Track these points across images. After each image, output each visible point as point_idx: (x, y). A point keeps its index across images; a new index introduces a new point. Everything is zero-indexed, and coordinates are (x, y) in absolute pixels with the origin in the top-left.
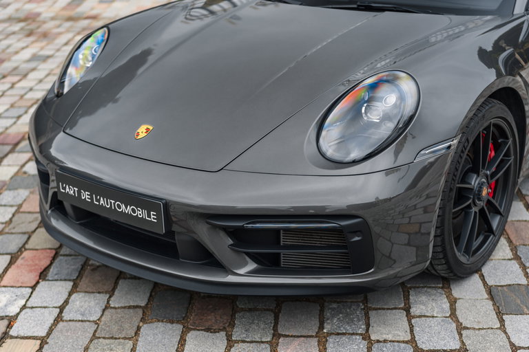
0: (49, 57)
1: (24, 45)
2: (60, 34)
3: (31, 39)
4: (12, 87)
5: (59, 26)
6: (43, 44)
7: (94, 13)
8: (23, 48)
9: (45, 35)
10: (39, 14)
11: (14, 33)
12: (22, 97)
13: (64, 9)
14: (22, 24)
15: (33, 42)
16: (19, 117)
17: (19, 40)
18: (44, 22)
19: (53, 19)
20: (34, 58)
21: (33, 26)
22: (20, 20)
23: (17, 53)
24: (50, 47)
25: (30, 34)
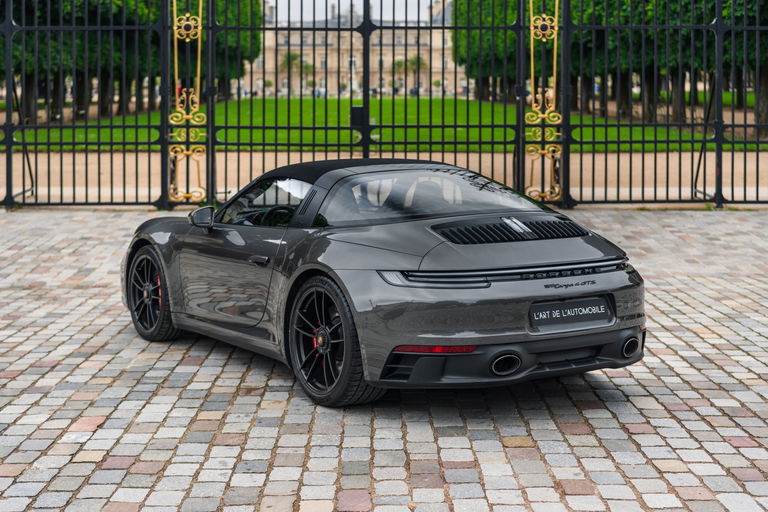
0: (64, 314)
1: (37, 306)
2: (72, 298)
3: (42, 302)
4: (35, 333)
5: (68, 293)
6: (56, 305)
7: (104, 282)
8: (35, 309)
9: (55, 299)
10: (44, 284)
11: (21, 298)
12: (48, 340)
13: (70, 278)
14: (28, 291)
15: (44, 304)
16: (50, 352)
17: (29, 303)
18: (51, 290)
19: (59, 287)
20: (50, 315)
21: (39, 292)
22: (24, 289)
23: (30, 312)
24: (63, 307)
25: (39, 298)
